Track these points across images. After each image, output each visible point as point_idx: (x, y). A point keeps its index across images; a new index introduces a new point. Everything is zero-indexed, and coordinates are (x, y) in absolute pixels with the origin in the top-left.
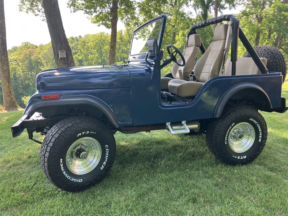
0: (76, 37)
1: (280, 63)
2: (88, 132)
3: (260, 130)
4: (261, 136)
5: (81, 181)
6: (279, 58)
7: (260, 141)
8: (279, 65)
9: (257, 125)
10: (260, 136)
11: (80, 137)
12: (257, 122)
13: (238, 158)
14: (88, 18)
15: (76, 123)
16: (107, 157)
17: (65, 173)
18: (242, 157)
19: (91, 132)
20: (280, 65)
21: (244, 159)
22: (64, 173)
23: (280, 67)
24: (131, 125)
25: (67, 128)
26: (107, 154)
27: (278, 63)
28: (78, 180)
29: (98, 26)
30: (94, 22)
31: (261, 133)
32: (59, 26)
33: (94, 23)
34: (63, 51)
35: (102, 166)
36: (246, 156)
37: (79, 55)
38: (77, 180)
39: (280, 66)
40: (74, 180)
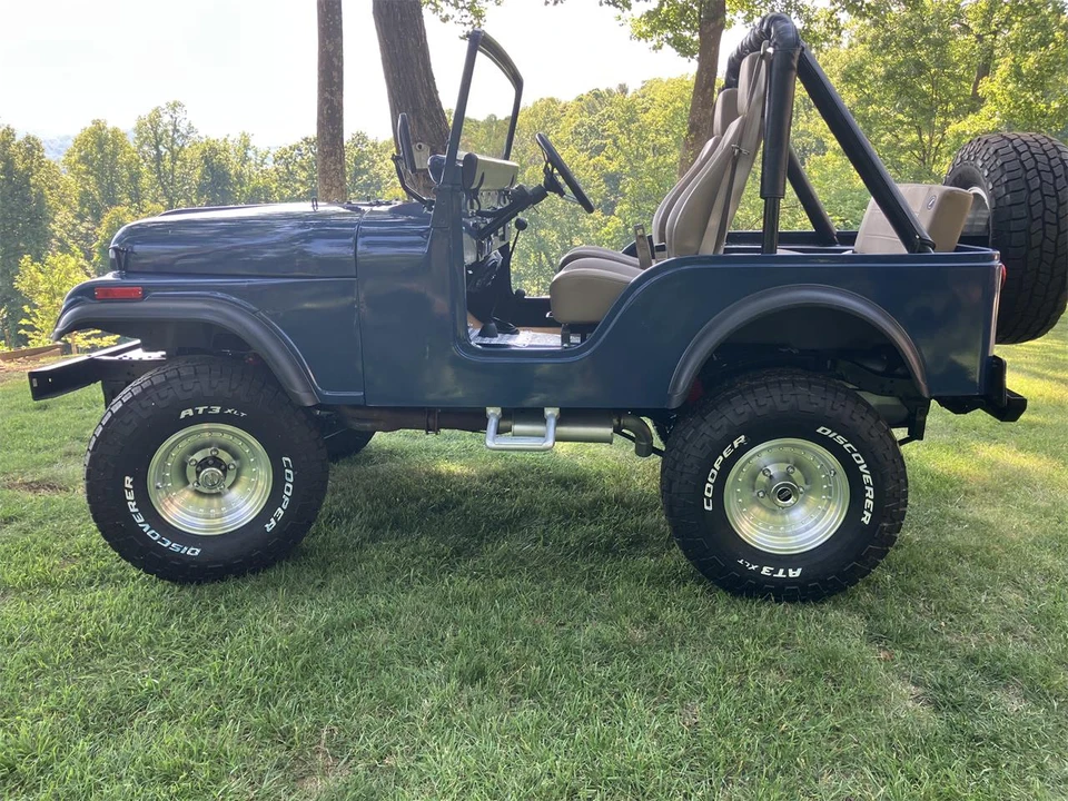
0: (609, 91)
1: (1045, 209)
2: (217, 410)
3: (867, 478)
4: (872, 503)
5: (193, 552)
6: (1049, 190)
7: (866, 520)
8: (1042, 217)
9: (854, 456)
10: (869, 503)
11: (190, 421)
12: (850, 445)
13: (765, 571)
14: (621, 22)
15: (179, 376)
16: (289, 494)
17: (143, 520)
18: (781, 571)
19: (229, 411)
20: (1047, 219)
21: (788, 580)
22: (140, 520)
23: (1044, 229)
24: (361, 402)
25: (148, 388)
26: (287, 485)
27: (1037, 211)
28: (186, 548)
29: (655, 48)
30: (642, 36)
31: (870, 489)
32: (415, 61)
33: (639, 39)
34: (420, 147)
35: (272, 519)
36: (799, 570)
37: (608, 158)
38: (182, 549)
39: (1044, 223)
40: (170, 546)
